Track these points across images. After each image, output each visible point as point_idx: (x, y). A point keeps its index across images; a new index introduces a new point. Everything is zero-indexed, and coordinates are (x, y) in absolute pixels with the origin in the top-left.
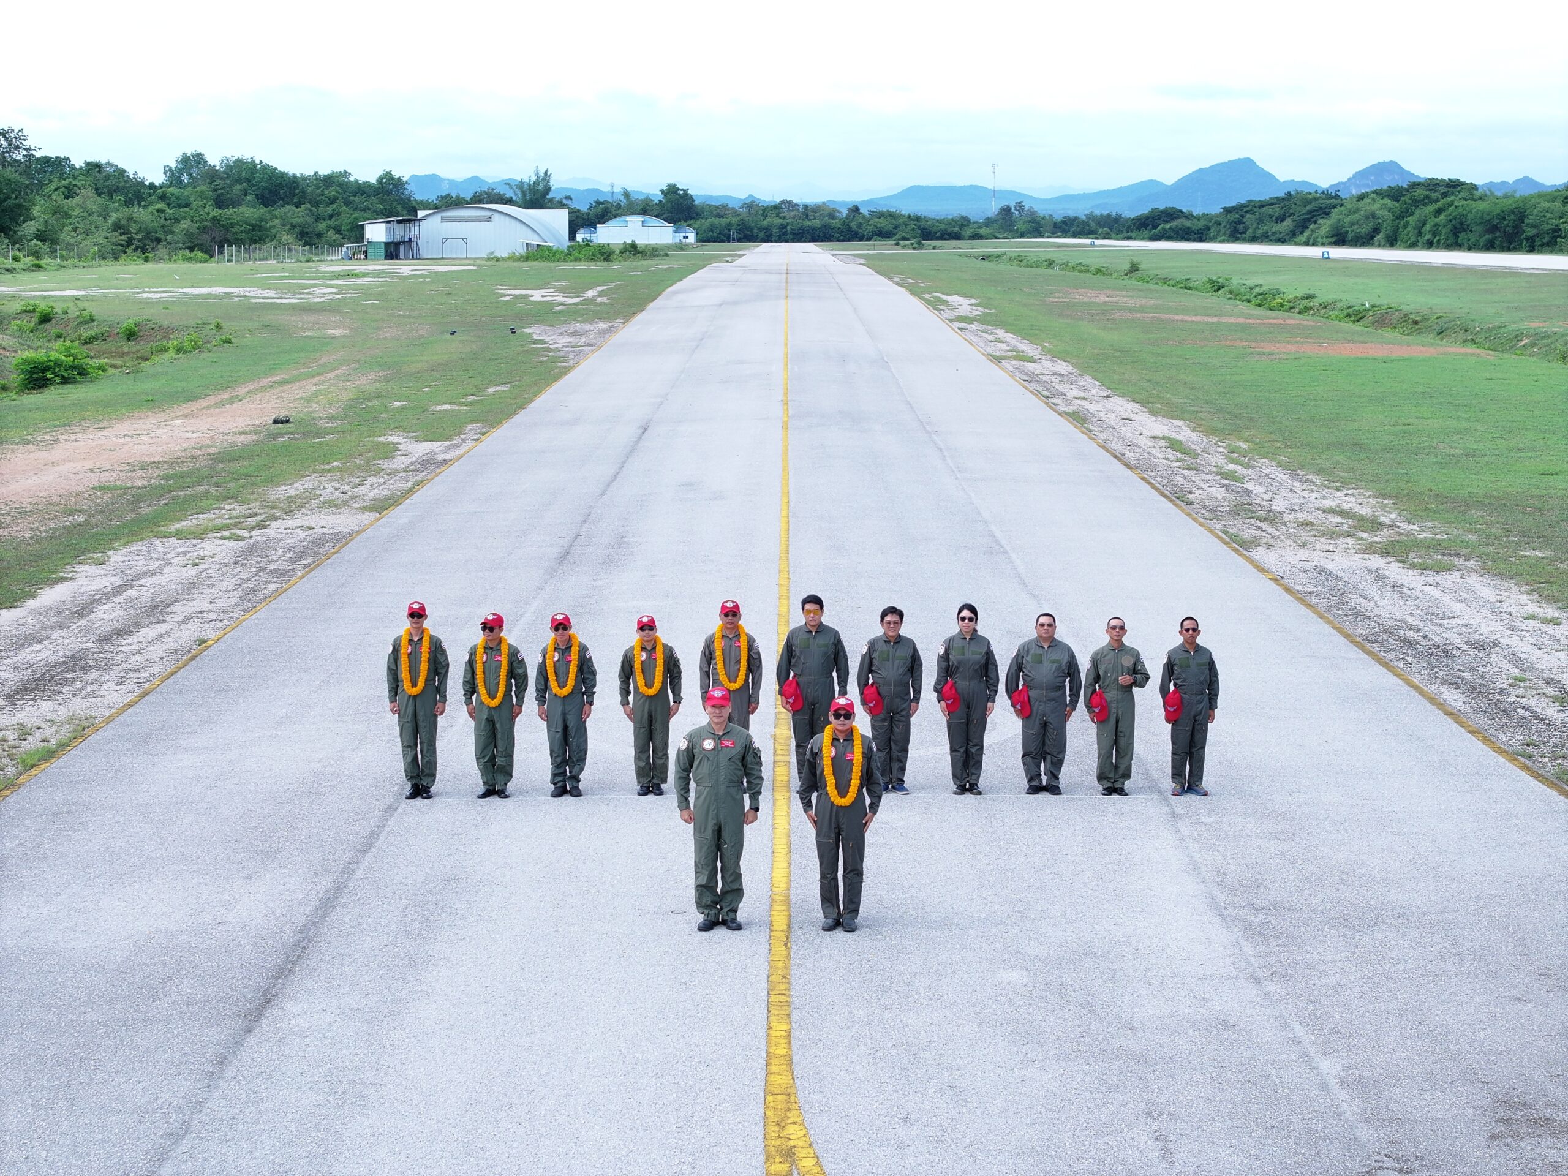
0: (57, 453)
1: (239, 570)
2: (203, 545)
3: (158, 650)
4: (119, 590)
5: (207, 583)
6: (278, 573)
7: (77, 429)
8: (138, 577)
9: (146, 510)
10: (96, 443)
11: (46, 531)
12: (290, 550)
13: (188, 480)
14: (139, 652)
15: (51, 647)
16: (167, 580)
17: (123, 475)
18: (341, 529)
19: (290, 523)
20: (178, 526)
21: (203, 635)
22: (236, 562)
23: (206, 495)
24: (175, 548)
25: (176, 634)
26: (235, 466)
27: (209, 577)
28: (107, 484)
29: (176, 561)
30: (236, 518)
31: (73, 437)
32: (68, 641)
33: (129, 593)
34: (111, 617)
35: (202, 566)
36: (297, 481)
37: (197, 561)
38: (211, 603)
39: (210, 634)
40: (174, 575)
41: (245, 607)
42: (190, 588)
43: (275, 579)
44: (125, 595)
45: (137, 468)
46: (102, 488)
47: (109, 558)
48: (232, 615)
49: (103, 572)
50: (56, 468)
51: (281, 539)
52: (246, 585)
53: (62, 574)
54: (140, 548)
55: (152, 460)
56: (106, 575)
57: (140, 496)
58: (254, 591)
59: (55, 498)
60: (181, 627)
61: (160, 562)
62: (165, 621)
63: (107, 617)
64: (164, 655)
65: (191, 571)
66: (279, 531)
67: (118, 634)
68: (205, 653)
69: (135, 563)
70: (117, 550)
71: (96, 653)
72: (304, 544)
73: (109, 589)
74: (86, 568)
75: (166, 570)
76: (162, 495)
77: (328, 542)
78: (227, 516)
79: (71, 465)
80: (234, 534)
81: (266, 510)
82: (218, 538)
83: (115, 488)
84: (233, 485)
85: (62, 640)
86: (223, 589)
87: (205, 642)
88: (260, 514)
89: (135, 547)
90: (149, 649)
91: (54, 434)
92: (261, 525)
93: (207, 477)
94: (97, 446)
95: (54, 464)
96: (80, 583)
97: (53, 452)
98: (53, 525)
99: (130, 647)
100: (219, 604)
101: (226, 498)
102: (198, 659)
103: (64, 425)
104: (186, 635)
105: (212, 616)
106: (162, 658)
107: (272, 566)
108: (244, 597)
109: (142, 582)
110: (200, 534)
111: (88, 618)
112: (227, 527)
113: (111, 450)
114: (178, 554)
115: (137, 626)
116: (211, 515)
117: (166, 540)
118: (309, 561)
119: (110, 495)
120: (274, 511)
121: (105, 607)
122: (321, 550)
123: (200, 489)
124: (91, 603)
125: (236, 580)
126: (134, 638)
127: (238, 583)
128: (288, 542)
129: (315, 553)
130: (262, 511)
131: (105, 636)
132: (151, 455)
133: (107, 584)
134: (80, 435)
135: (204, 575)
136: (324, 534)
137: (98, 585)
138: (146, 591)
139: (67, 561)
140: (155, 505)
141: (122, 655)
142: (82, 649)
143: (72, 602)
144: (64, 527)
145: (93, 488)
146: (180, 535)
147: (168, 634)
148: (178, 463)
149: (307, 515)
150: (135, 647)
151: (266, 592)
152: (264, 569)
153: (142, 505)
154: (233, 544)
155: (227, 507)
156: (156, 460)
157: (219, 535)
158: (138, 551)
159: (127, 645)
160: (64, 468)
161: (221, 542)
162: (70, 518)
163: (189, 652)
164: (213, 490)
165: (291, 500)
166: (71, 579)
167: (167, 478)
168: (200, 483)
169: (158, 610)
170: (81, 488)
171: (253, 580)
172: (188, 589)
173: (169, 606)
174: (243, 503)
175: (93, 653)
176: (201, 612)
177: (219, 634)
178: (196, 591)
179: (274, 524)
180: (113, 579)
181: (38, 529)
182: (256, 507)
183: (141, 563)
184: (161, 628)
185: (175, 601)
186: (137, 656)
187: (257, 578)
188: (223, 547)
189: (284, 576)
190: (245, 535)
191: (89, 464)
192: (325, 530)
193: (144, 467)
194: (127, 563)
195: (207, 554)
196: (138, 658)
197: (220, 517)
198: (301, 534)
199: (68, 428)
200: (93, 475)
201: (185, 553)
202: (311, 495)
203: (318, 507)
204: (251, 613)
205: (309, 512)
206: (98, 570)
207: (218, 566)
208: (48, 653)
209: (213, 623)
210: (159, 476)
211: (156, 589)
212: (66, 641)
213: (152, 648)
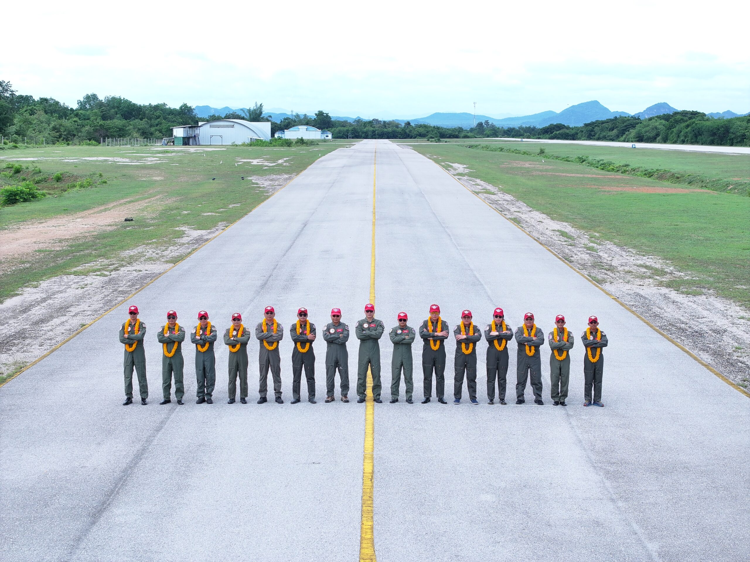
0: (19, 234)
1: (103, 291)
2: (87, 278)
3: (61, 329)
4: (44, 300)
5: (88, 297)
6: (123, 292)
7: (29, 223)
8: (54, 294)
9: (60, 261)
10: (38, 230)
11: (10, 271)
12: (129, 281)
13: (82, 247)
14: (51, 330)
15: (8, 327)
16: (68, 295)
17: (50, 245)
18: (155, 271)
19: (130, 268)
20: (75, 269)
21: (84, 322)
22: (103, 287)
23: (90, 255)
24: (73, 280)
25: (70, 322)
26: (105, 241)
27: (89, 294)
28: (42, 249)
29: (73, 286)
30: (104, 265)
31: (27, 227)
32: (17, 324)
33: (49, 301)
34: (39, 313)
35: (85, 289)
36: (135, 248)
37: (83, 286)
38: (89, 306)
39: (88, 322)
40: (72, 293)
41: (106, 309)
42: (79, 299)
43: (121, 295)
44: (47, 303)
45: (57, 242)
46: (40, 251)
47: (40, 284)
48: (99, 312)
49: (37, 291)
50: (18, 241)
51: (125, 276)
52: (107, 298)
53: (16, 292)
54: (56, 280)
55: (65, 238)
56: (38, 293)
57: (57, 255)
58: (110, 301)
59: (16, 256)
60: (74, 318)
61: (65, 286)
62: (65, 315)
63: (37, 313)
64: (64, 331)
65: (80, 291)
66: (125, 272)
67: (42, 321)
68: (84, 331)
69: (53, 287)
70: (45, 280)
71: (30, 330)
72: (136, 278)
73: (39, 300)
74: (29, 289)
75: (68, 290)
76: (68, 255)
77: (148, 277)
78: (99, 265)
79: (25, 240)
80: (102, 274)
81: (119, 262)
82: (94, 275)
83: (46, 251)
84: (103, 250)
85: (14, 324)
86: (95, 300)
87: (84, 325)
88: (116, 264)
89: (53, 279)
90: (57, 329)
91: (18, 225)
92: (116, 269)
93: (91, 246)
94: (38, 231)
95: (17, 239)
96: (25, 296)
97: (17, 234)
98: (14, 269)
99: (47, 328)
100: (93, 307)
101: (100, 256)
102: (80, 334)
103: (23, 221)
104: (75, 322)
105: (89, 313)
106: (63, 333)
107: (120, 289)
108: (105, 304)
109: (56, 296)
110: (86, 273)
111: (28, 314)
112: (99, 270)
113: (45, 233)
114: (75, 283)
115: (52, 317)
116: (92, 264)
117: (68, 276)
118: (138, 287)
119: (43, 254)
120: (123, 262)
121: (37, 308)
122: (145, 281)
123: (87, 252)
124: (30, 306)
125: (102, 296)
126: (50, 323)
127: (103, 297)
128: (128, 277)
129: (142, 283)
130: (117, 262)
131: (35, 322)
132: (64, 235)
133: (39, 297)
134: (30, 226)
135: (87, 293)
136: (146, 273)
137: (33, 297)
138: (58, 300)
139: (19, 286)
140: (65, 259)
141: (43, 332)
142: (24, 329)
143: (21, 306)
144: (20, 270)
145: (35, 251)
146: (76, 274)
147: (66, 321)
148: (77, 239)
149: (139, 265)
150: (50, 328)
151: (117, 301)
152: (116, 290)
153: (58, 259)
154: (102, 278)
155: (100, 261)
156: (67, 238)
157: (95, 274)
158: (55, 281)
159: (46, 327)
160: (22, 242)
161: (96, 277)
162: (23, 265)
163: (77, 330)
164: (93, 252)
165: (131, 257)
166: (21, 294)
167: (71, 246)
168: (87, 249)
169: (63, 310)
170: (30, 251)
171: (110, 295)
172: (78, 300)
173: (68, 308)
174: (108, 258)
175: (29, 331)
176: (84, 311)
177: (92, 322)
178: (82, 301)
179: (122, 269)
180: (42, 295)
181: (6, 270)
182: (114, 261)
183: (56, 287)
184: (64, 319)
185: (71, 306)
186: (50, 332)
187: (112, 295)
188: (97, 280)
189: (126, 294)
190: (108, 274)
191: (34, 240)
192: (147, 272)
193: (60, 241)
194: (49, 287)
195: (89, 283)
196: (51, 333)
197: (96, 265)
198: (135, 274)
199: (25, 223)
200: (35, 245)
201: (78, 282)
202: (141, 255)
203: (144, 261)
204: (108, 312)
205: (140, 263)
206: (35, 290)
207: (93, 289)
208: (7, 330)
209: (89, 316)
210: (68, 245)
211: (62, 299)
212: (16, 325)
213: (58, 328)
